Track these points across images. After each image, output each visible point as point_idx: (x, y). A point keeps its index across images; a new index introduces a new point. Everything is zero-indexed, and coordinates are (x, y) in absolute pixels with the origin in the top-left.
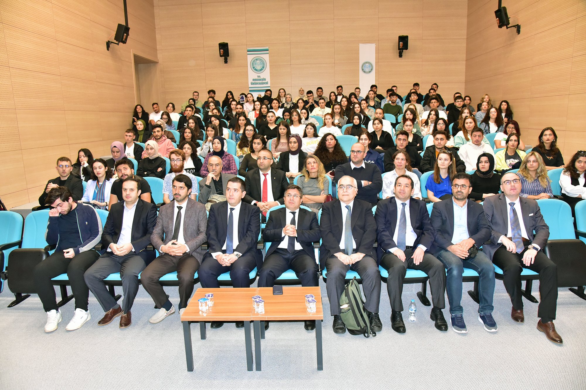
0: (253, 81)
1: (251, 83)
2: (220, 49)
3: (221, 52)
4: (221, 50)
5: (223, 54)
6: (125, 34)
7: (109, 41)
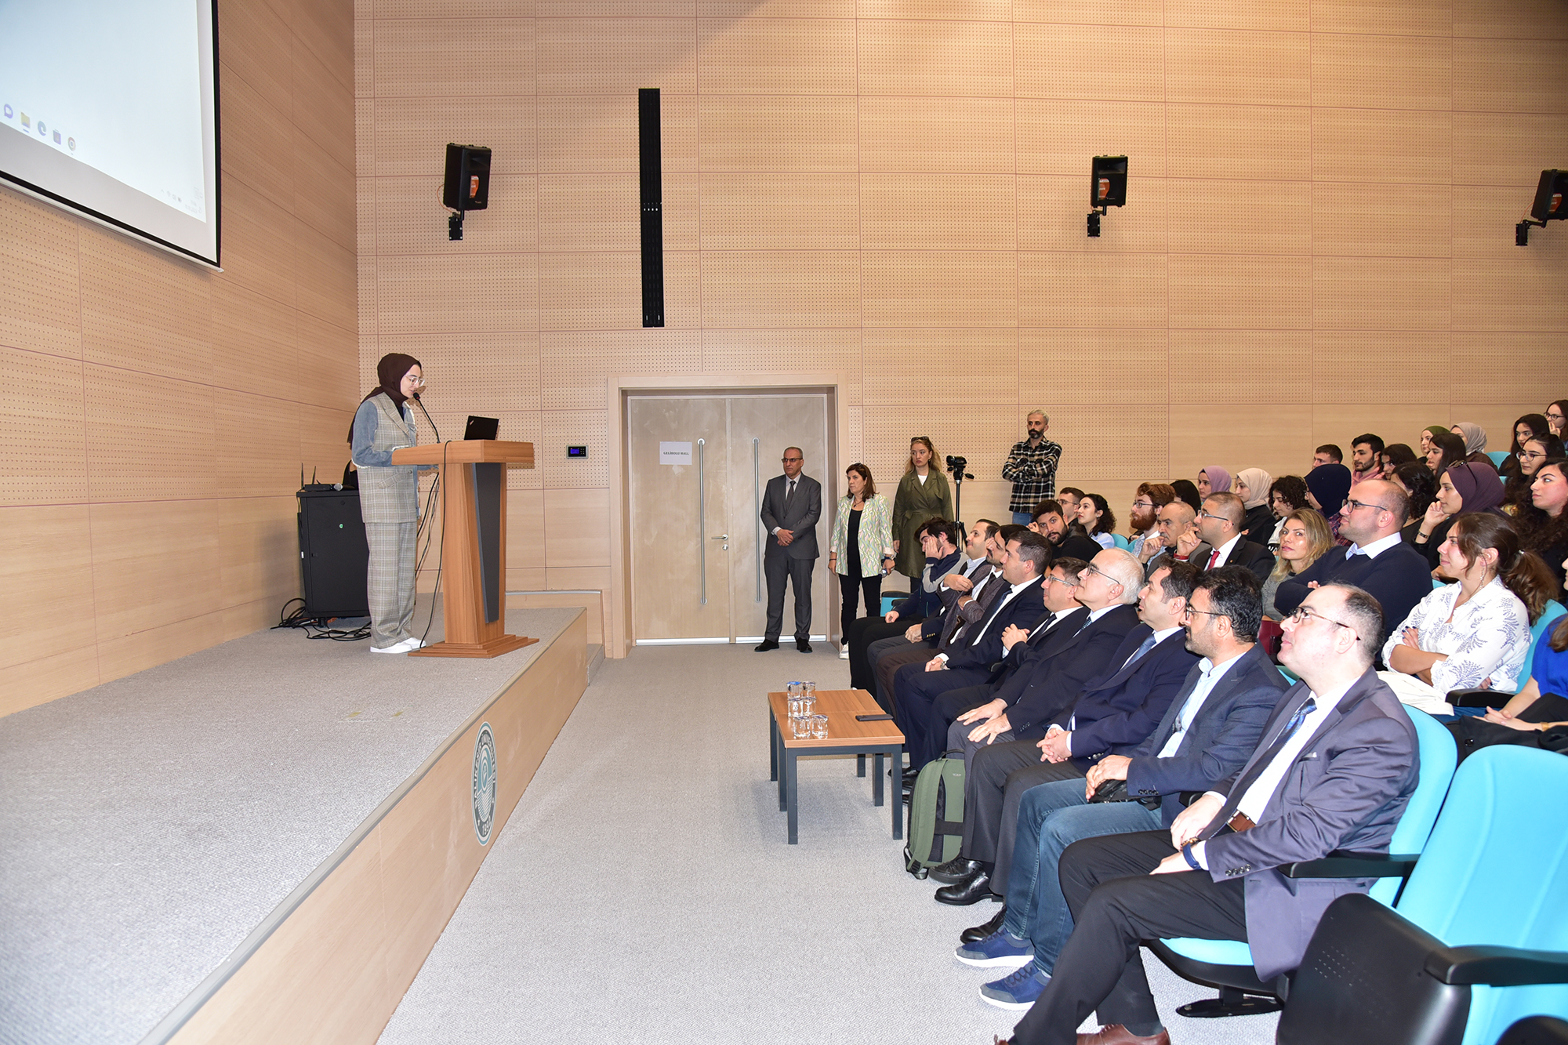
6: (1555, 196)
7: (1525, 221)
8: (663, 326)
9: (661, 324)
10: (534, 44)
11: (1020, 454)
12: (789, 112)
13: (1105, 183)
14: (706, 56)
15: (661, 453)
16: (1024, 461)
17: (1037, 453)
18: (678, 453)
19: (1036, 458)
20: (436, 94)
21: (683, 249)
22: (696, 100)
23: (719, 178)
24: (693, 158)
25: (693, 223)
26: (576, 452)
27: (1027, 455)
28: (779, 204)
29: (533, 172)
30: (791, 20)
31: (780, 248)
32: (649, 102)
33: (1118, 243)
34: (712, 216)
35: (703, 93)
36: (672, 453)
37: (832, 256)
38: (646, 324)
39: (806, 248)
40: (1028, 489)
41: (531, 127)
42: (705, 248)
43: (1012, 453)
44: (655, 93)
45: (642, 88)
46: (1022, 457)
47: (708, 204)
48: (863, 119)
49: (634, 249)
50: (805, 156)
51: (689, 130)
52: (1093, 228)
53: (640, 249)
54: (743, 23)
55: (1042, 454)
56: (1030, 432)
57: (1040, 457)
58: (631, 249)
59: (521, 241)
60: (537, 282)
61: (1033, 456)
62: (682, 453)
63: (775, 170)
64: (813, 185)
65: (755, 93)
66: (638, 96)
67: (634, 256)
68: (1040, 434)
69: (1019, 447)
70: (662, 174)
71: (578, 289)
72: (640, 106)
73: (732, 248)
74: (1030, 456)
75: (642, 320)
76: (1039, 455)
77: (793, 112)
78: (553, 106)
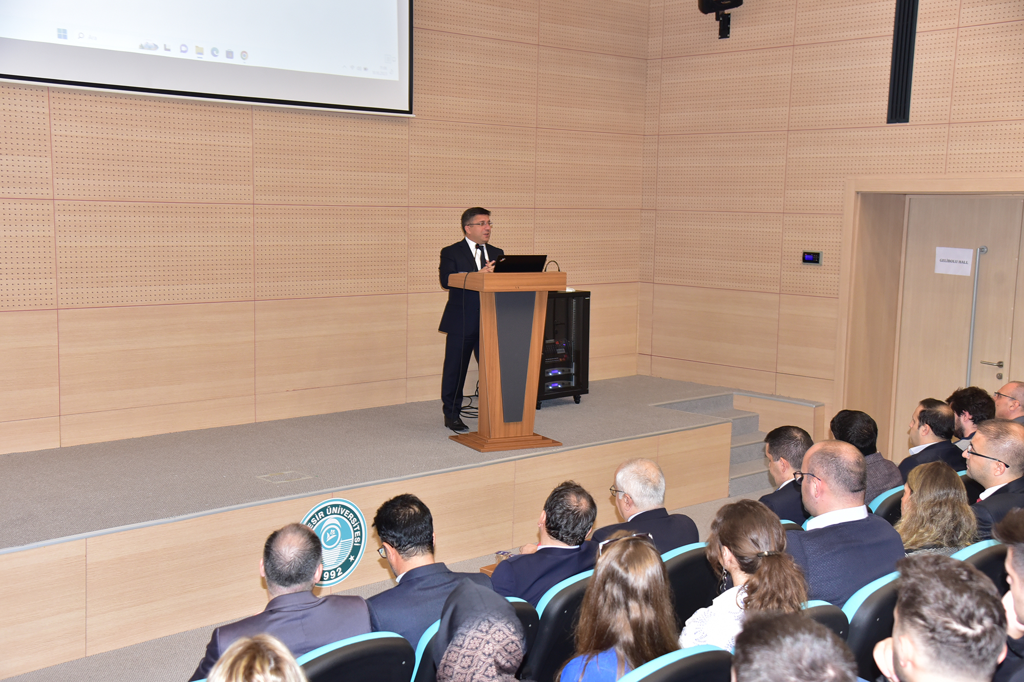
8: (908, 122)
9: (906, 119)
15: (937, 260)
18: (956, 262)
21: (939, 27)
26: (810, 257)
36: (949, 261)
38: (890, 120)
42: (965, 23)
49: (887, 33)
53: (893, 33)
58: (882, 34)
59: (779, 35)
60: (790, 78)
62: (960, 262)
67: (886, 42)
73: (996, 20)
75: (885, 116)
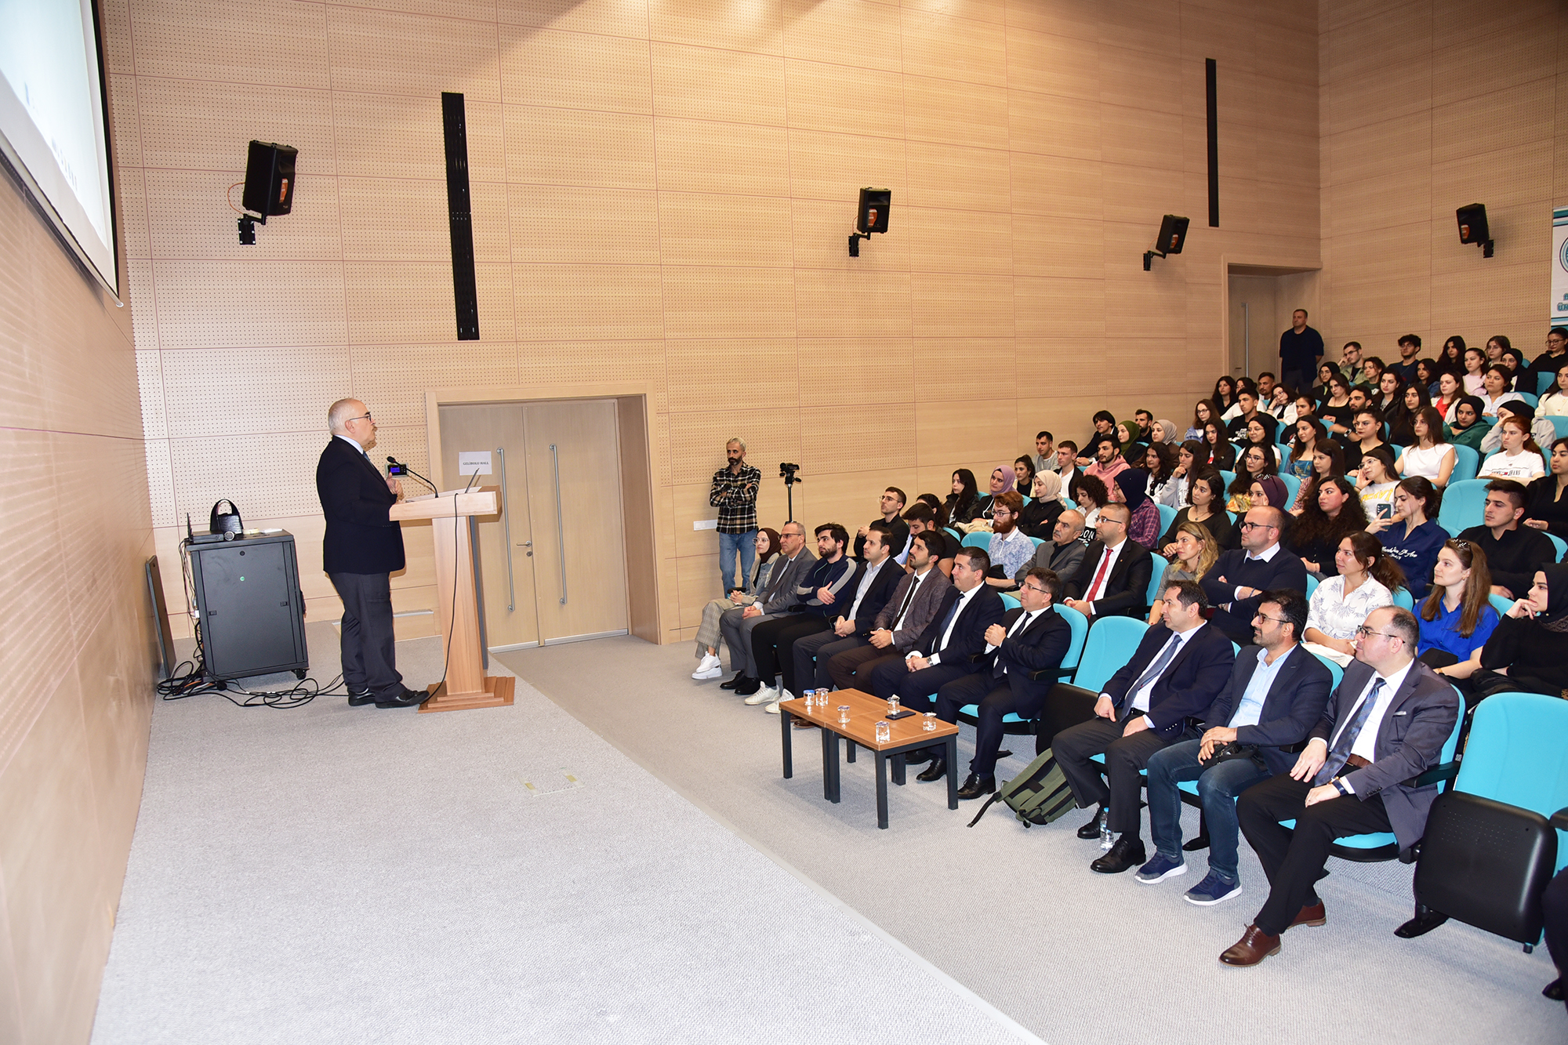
0: (1565, 299)
1: (1559, 307)
2: (1460, 223)
3: (1464, 232)
4: (1463, 227)
5: (1468, 236)
6: (1174, 236)
7: (1149, 252)
8: (478, 339)
9: (477, 337)
10: (325, 32)
11: (723, 480)
12: (591, 127)
13: (873, 213)
14: (509, 64)
16: (728, 487)
17: (740, 478)
19: (739, 483)
20: (213, 78)
21: (494, 260)
22: (500, 108)
23: (526, 189)
24: (500, 168)
25: (504, 234)
27: (730, 481)
28: (585, 218)
29: (332, 174)
30: (590, 36)
31: (588, 261)
32: (453, 106)
33: (873, 262)
34: (522, 227)
35: (507, 101)
37: (636, 270)
38: (461, 337)
39: (612, 262)
40: (734, 512)
41: (327, 124)
42: (516, 260)
43: (715, 479)
44: (459, 98)
45: (445, 91)
46: (725, 483)
47: (517, 215)
48: (659, 139)
49: (445, 259)
50: (607, 172)
51: (495, 139)
52: (854, 251)
53: (451, 260)
54: (547, 34)
55: (744, 480)
56: (730, 459)
57: (743, 482)
58: (441, 259)
59: (323, 248)
60: (343, 292)
61: (737, 481)
63: (580, 184)
64: (619, 201)
65: (558, 105)
66: (441, 100)
67: (445, 267)
68: (739, 460)
69: (721, 473)
70: (470, 183)
71: (388, 300)
72: (443, 110)
73: (542, 261)
74: (733, 481)
75: (456, 333)
76: (742, 480)
77: (594, 127)
78: (351, 103)
